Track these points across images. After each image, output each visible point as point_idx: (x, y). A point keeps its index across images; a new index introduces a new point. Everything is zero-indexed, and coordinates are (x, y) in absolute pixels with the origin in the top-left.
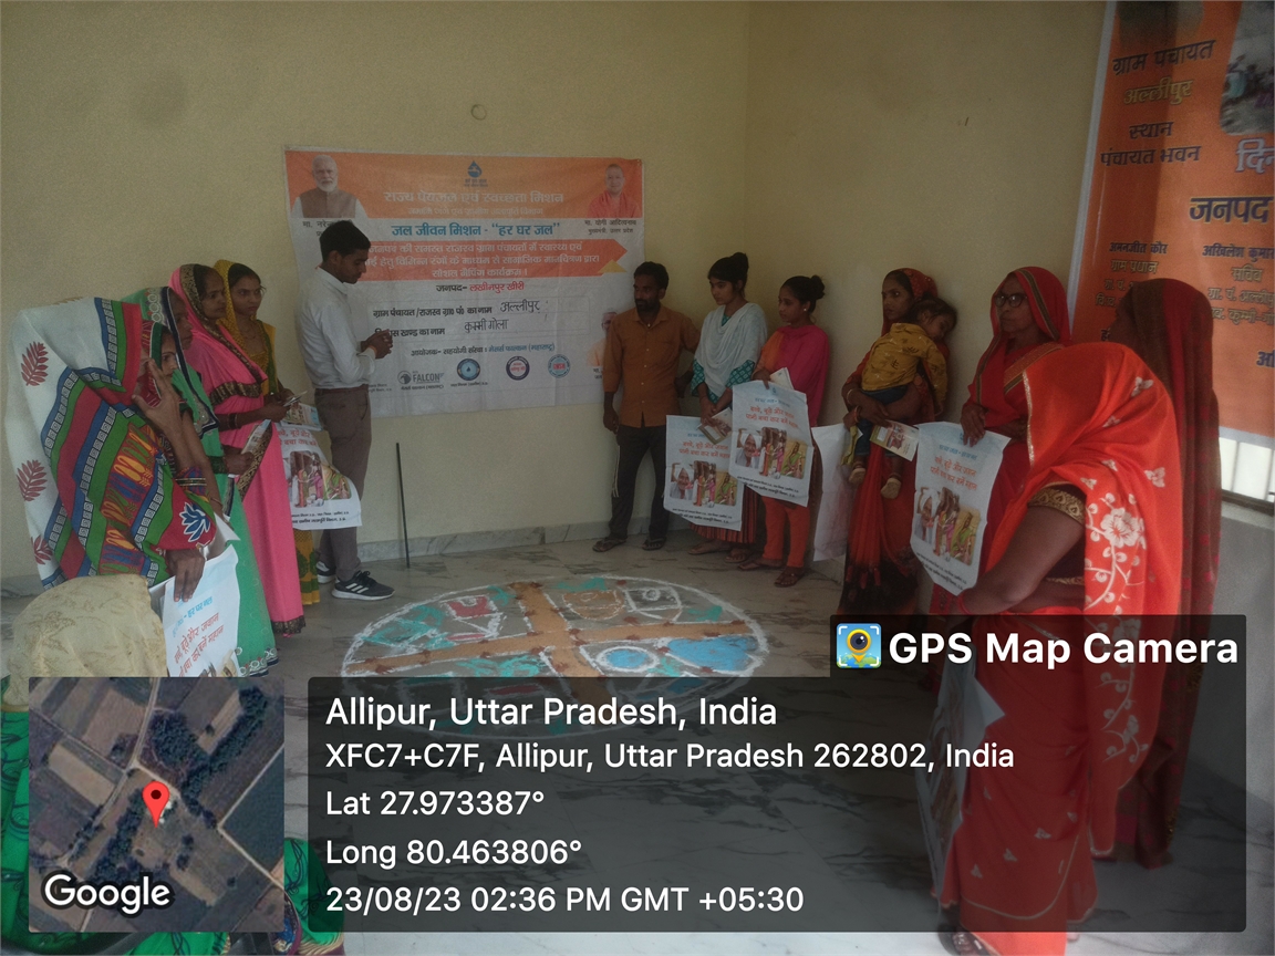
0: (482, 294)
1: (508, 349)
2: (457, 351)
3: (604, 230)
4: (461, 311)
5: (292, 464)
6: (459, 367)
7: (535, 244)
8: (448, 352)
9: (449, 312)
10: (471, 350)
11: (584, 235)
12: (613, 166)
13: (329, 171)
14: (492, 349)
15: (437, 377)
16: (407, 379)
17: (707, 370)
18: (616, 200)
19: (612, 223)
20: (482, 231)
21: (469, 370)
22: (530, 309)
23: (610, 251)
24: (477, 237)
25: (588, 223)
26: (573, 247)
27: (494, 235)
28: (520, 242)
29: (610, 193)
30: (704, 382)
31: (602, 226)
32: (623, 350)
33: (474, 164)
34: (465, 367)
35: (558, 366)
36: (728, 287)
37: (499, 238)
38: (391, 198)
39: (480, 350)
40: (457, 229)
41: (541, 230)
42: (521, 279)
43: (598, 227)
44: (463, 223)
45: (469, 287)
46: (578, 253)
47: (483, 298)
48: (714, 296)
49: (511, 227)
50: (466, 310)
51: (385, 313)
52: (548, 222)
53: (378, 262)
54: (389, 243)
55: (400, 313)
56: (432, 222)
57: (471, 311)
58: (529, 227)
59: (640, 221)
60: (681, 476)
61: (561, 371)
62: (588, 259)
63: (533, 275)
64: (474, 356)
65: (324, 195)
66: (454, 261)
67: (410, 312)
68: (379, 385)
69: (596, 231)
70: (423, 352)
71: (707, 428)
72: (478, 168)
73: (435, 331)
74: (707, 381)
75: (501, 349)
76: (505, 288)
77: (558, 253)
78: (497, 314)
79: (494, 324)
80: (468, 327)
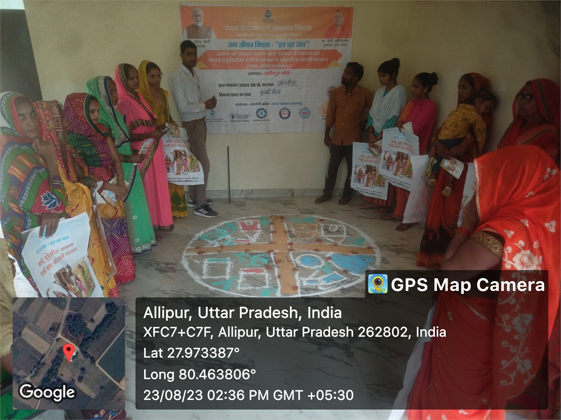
0: (270, 77)
1: (281, 104)
2: (257, 104)
3: (331, 45)
4: (259, 85)
5: (174, 156)
6: (257, 112)
7: (296, 52)
8: (252, 104)
9: (253, 85)
10: (263, 104)
11: (321, 47)
12: (338, 11)
13: (200, 16)
14: (273, 104)
15: (247, 116)
16: (233, 117)
17: (374, 120)
18: (338, 29)
19: (336, 41)
20: (270, 45)
21: (262, 113)
22: (292, 84)
23: (334, 55)
24: (268, 48)
25: (323, 41)
26: (315, 54)
27: (276, 47)
28: (289, 51)
29: (336, 25)
30: (372, 125)
31: (330, 43)
32: (336, 106)
33: (268, 11)
34: (260, 113)
35: (304, 113)
36: (387, 77)
37: (278, 49)
38: (228, 29)
39: (267, 104)
40: (259, 44)
41: (300, 44)
42: (288, 70)
43: (328, 43)
44: (262, 41)
45: (263, 73)
46: (318, 56)
47: (270, 79)
48: (380, 81)
49: (285, 43)
50: (261, 85)
51: (224, 85)
52: (304, 40)
53: (221, 60)
54: (226, 51)
55: (231, 85)
56: (247, 41)
57: (264, 85)
58: (294, 43)
59: (350, 40)
60: (359, 172)
61: (306, 115)
62: (322, 60)
63: (294, 68)
64: (265, 107)
65: (197, 27)
66: (257, 60)
67: (235, 85)
68: (220, 119)
69: (327, 45)
70: (240, 104)
71: (372, 149)
72: (270, 13)
73: (246, 94)
74: (373, 125)
75: (277, 104)
76: (281, 74)
77: (307, 56)
78: (275, 87)
79: (274, 92)
80: (262, 93)
